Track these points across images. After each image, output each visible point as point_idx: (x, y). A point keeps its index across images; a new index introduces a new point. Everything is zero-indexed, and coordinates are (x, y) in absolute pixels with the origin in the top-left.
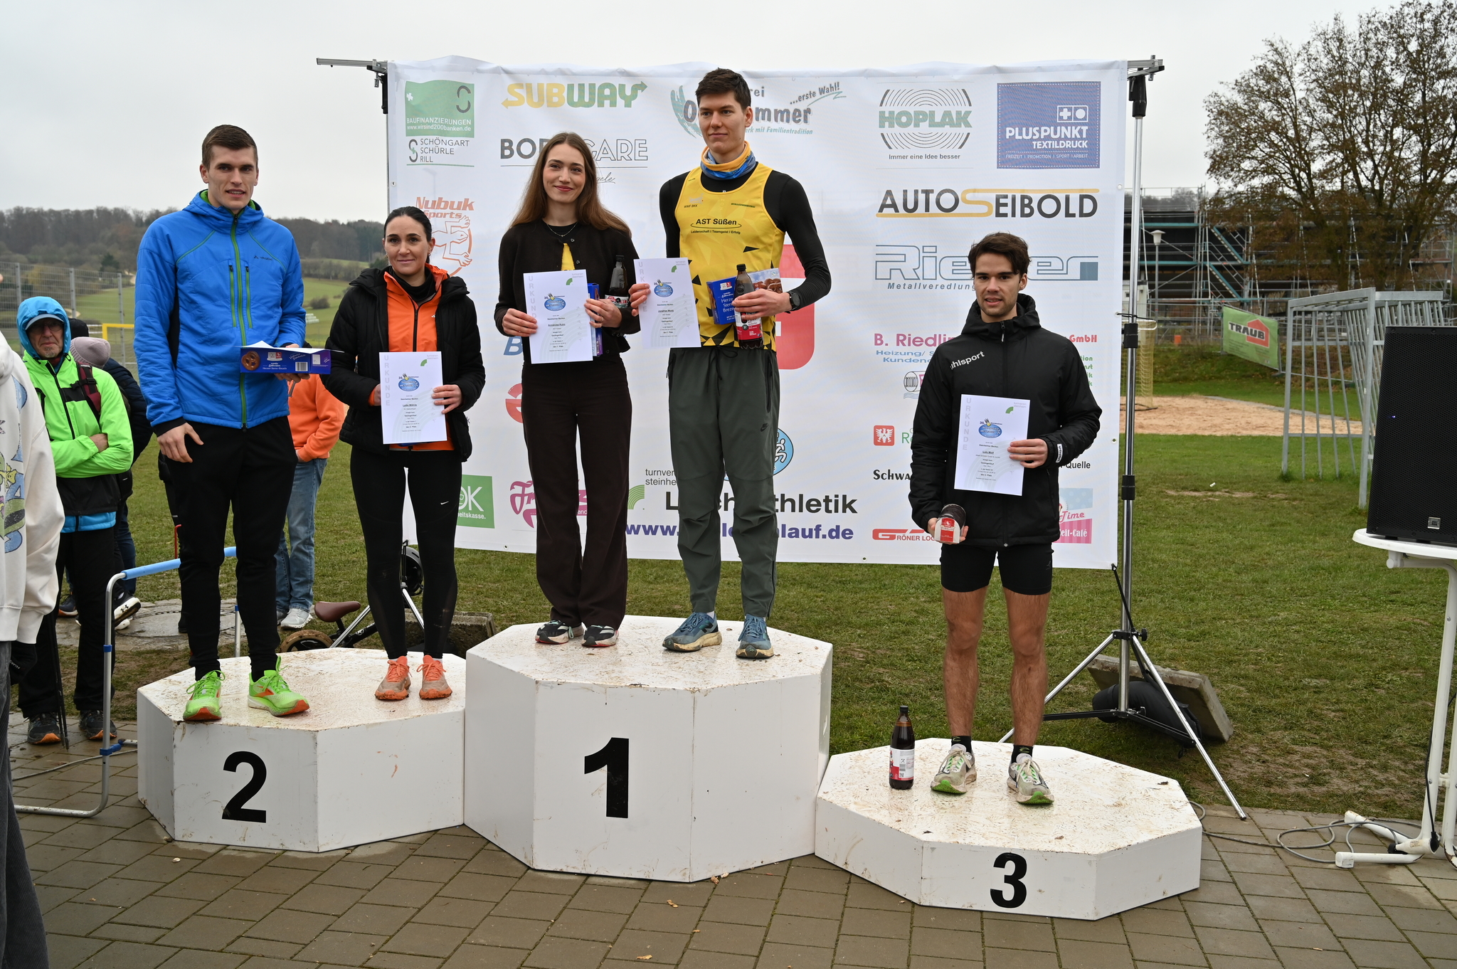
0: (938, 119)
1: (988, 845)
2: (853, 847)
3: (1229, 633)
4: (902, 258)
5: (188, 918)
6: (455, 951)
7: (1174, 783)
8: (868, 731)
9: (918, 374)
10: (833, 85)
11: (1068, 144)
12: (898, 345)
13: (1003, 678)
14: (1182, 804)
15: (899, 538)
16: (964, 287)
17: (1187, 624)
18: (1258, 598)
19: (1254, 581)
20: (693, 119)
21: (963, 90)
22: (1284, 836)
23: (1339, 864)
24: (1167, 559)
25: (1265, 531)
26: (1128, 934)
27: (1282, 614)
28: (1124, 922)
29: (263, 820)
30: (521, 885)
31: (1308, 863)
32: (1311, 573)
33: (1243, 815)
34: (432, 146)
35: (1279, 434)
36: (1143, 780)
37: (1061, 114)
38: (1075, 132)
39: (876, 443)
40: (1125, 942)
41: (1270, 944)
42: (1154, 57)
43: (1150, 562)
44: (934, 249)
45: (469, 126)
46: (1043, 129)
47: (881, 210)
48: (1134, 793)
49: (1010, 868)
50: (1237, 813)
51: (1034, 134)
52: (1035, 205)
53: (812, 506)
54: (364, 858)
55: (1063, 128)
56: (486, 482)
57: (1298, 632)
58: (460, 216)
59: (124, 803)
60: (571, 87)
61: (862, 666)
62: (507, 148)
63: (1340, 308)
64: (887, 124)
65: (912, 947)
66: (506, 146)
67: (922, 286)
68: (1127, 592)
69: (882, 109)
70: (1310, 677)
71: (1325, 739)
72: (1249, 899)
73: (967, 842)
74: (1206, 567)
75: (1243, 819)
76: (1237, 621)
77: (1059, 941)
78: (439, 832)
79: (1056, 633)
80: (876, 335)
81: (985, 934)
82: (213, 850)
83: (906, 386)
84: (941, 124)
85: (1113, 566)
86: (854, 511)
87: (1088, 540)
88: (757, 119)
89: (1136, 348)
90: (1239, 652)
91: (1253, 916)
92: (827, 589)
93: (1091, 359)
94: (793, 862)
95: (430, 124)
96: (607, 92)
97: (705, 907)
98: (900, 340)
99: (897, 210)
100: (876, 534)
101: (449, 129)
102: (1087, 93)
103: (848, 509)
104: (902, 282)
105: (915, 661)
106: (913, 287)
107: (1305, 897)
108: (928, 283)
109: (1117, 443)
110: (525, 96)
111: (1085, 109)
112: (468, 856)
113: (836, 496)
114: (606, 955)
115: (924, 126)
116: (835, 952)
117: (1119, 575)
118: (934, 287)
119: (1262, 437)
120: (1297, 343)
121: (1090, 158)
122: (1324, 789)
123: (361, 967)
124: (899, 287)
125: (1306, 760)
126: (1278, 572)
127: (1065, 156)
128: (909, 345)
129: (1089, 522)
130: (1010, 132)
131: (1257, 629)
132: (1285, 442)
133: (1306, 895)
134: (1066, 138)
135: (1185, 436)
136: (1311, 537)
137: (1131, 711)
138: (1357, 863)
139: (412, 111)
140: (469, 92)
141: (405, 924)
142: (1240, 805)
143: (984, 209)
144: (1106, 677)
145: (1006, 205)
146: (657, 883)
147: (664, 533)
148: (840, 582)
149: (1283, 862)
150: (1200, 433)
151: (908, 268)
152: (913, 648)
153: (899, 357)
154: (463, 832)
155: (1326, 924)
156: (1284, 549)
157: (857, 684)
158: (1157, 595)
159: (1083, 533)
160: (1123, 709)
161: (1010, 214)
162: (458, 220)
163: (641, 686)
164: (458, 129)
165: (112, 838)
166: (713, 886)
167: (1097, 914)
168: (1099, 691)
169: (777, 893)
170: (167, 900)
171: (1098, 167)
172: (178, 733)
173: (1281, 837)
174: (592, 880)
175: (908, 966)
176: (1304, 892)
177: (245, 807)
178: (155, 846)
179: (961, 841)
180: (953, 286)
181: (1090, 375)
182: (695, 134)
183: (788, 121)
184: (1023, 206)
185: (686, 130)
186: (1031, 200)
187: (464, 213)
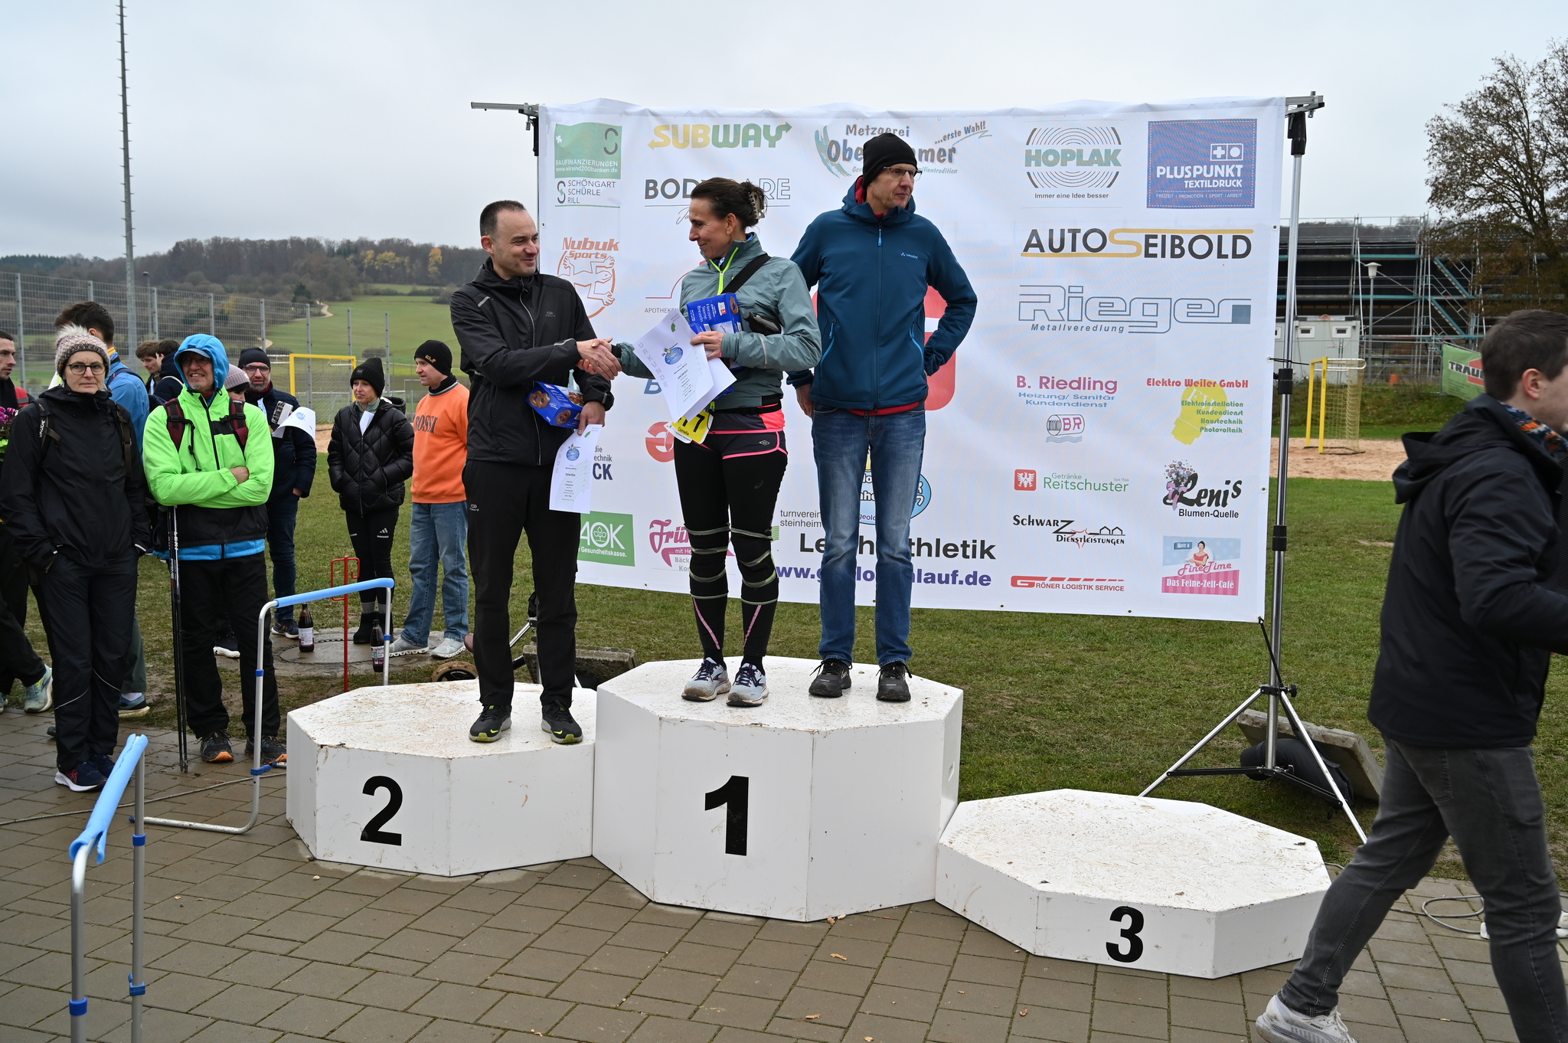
0: (1086, 157)
1: (1105, 897)
2: (971, 894)
4: (1046, 299)
5: (321, 933)
6: (569, 977)
7: (1312, 845)
8: (1007, 780)
9: (1061, 417)
10: (979, 124)
11: (1222, 183)
12: (1041, 387)
13: (1155, 731)
14: (1316, 865)
15: (1039, 585)
16: (1110, 329)
20: (835, 159)
21: (1113, 128)
22: (1431, 905)
26: (1244, 994)
28: (1244, 982)
29: (399, 843)
30: (641, 917)
31: (1451, 933)
34: (579, 187)
36: (1282, 839)
37: (1215, 152)
38: (1229, 171)
39: (1017, 487)
40: (1241, 1002)
41: (1395, 1012)
42: (1314, 93)
44: (1080, 290)
45: (615, 167)
46: (1195, 167)
47: (1026, 250)
48: (1267, 852)
49: (1127, 921)
51: (1186, 173)
52: (1185, 245)
53: (949, 551)
54: (493, 884)
55: (1217, 167)
56: (626, 520)
58: (605, 256)
59: (273, 822)
60: (716, 128)
61: (1010, 714)
62: (651, 188)
64: (1033, 162)
65: (1021, 995)
66: (651, 185)
67: (1066, 328)
68: (1276, 647)
69: (1029, 147)
72: (1382, 967)
73: (1083, 894)
77: (1172, 998)
78: (569, 862)
79: (1217, 687)
80: (1019, 377)
81: (1097, 986)
82: (352, 869)
83: (1049, 430)
84: (1090, 163)
85: (1260, 619)
86: (992, 557)
87: (1234, 591)
89: (1290, 394)
91: (1382, 983)
92: (983, 634)
93: (1242, 405)
94: (912, 907)
95: (578, 166)
96: (752, 132)
97: (818, 946)
98: (1044, 382)
99: (1042, 250)
100: (1014, 581)
101: (596, 170)
102: (1243, 131)
103: (986, 555)
104: (1046, 323)
105: (1064, 711)
106: (1057, 328)
107: (1441, 967)
108: (1073, 324)
109: (1267, 492)
110: (671, 137)
111: (1240, 147)
112: (592, 887)
113: (975, 541)
114: (715, 987)
115: (1072, 165)
116: (942, 996)
117: (1268, 629)
118: (1079, 329)
121: (1246, 198)
123: (478, 987)
124: (1042, 328)
127: (1218, 195)
128: (1053, 388)
129: (1236, 573)
130: (1161, 171)
133: (1443, 965)
134: (1219, 177)
137: (1278, 769)
139: (561, 153)
140: (616, 134)
141: (524, 949)
143: (1133, 249)
144: (1255, 733)
145: (1155, 245)
146: (774, 921)
147: (798, 576)
148: (998, 628)
149: (1425, 930)
151: (1052, 310)
152: (1065, 698)
153: (1043, 400)
154: (590, 864)
155: (1459, 995)
157: (1002, 732)
159: (1230, 585)
160: (1269, 767)
161: (1159, 255)
162: (603, 260)
163: (761, 725)
164: (605, 171)
165: (259, 855)
166: (829, 926)
168: (1248, 746)
169: (892, 937)
170: (304, 915)
171: (1253, 207)
172: (322, 755)
173: (1426, 904)
174: (710, 915)
175: (1014, 1014)
176: (1442, 962)
177: (380, 830)
178: (298, 864)
179: (1077, 892)
180: (1099, 328)
181: (1241, 422)
182: (838, 174)
183: (932, 161)
184: (1173, 246)
185: (830, 169)
186: (1181, 240)
187: (609, 253)
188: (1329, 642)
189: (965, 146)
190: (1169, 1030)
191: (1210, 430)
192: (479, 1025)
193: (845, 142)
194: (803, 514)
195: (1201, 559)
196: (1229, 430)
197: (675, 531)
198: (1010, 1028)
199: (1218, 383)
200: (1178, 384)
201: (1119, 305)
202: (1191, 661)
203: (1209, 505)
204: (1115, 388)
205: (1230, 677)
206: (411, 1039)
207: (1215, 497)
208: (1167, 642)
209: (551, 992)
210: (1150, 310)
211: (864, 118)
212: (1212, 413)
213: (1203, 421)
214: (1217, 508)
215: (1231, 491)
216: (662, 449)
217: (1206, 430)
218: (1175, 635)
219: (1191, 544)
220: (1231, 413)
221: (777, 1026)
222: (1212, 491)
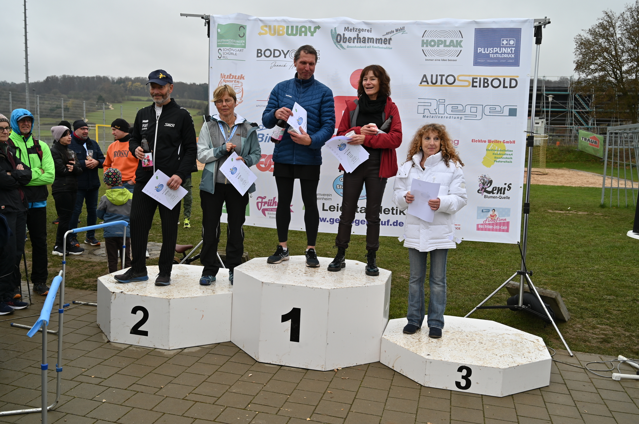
0: (448, 43)
1: (455, 362)
2: (396, 360)
3: (571, 274)
4: (429, 104)
5: (113, 375)
6: (223, 395)
7: (541, 339)
10: (402, 28)
11: (506, 56)
13: (469, 290)
14: (543, 348)
16: (456, 118)
17: (552, 269)
18: (586, 259)
19: (585, 251)
20: (340, 42)
21: (460, 31)
22: (589, 365)
23: (614, 378)
24: (546, 240)
25: (591, 229)
26: (515, 404)
27: (596, 266)
28: (514, 399)
29: (147, 335)
30: (252, 369)
31: (600, 378)
32: (611, 249)
33: (572, 354)
34: (228, 52)
35: (601, 186)
36: (527, 337)
37: (503, 42)
38: (509, 50)
40: (514, 407)
42: (546, 17)
43: (538, 241)
44: (444, 101)
45: (243, 43)
46: (494, 49)
47: (421, 83)
49: (464, 372)
50: (569, 353)
51: (490, 51)
52: (489, 82)
53: (387, 211)
54: (188, 353)
55: (504, 48)
57: (603, 275)
58: (239, 82)
59: (91, 325)
60: (288, 27)
62: (259, 53)
63: (631, 131)
64: (425, 45)
65: (419, 404)
66: (259, 52)
67: (438, 117)
68: (524, 254)
69: (423, 39)
70: (607, 295)
71: (612, 323)
72: (571, 392)
73: (446, 360)
74: (563, 244)
75: (572, 356)
76: (576, 269)
77: (484, 405)
78: (220, 344)
79: (494, 271)
81: (452, 400)
82: (126, 346)
84: (449, 46)
85: (518, 242)
86: (404, 214)
87: (507, 231)
88: (368, 42)
89: (533, 147)
90: (575, 282)
91: (573, 399)
93: (512, 151)
94: (370, 364)
95: (227, 42)
96: (303, 29)
97: (331, 382)
99: (428, 83)
101: (235, 44)
102: (515, 33)
103: (402, 213)
104: (429, 115)
106: (434, 117)
107: (597, 392)
108: (441, 115)
109: (522, 189)
110: (268, 31)
111: (514, 40)
112: (231, 355)
113: (397, 208)
114: (287, 400)
115: (442, 46)
116: (385, 404)
117: (521, 247)
118: (443, 117)
119: (593, 188)
120: (610, 147)
121: (515, 62)
122: (610, 345)
123: (183, 399)
124: (427, 117)
125: (603, 332)
126: (596, 248)
127: (504, 61)
129: (508, 223)
130: (480, 50)
131: (584, 273)
132: (603, 190)
133: (598, 391)
134: (505, 53)
135: (558, 186)
136: (612, 233)
137: (523, 307)
138: (623, 379)
139: (220, 36)
140: (244, 29)
141: (203, 382)
142: (571, 350)
143: (467, 84)
144: (513, 291)
145: (476, 82)
146: (311, 371)
149: (589, 376)
150: (565, 185)
151: (432, 109)
154: (230, 344)
155: (606, 405)
156: (599, 238)
157: (404, 289)
158: (540, 256)
159: (506, 228)
160: (520, 305)
161: (478, 86)
162: (237, 84)
164: (239, 45)
165: (85, 340)
166: (335, 373)
167: (502, 395)
168: (510, 297)
169: (362, 378)
170: (105, 366)
171: (519, 66)
172: (113, 297)
173: (587, 365)
174: (282, 368)
175: (417, 412)
176: (597, 390)
177: (139, 329)
178: (102, 344)
179: (443, 360)
180: (451, 117)
181: (512, 158)
182: (341, 48)
183: (381, 43)
184: (484, 82)
185: (337, 46)
186: (488, 80)
187: (240, 81)
188: (539, 252)
189: (396, 37)
190: (484, 420)
191: (498, 162)
192: (184, 416)
193: (344, 34)
194: (324, 195)
195: (493, 216)
196: (507, 162)
197: (268, 201)
198: (416, 419)
199: (502, 141)
200: (485, 142)
201: (460, 108)
202: (482, 260)
203: (497, 193)
204: (458, 143)
205: (499, 267)
206: (154, 423)
207: (500, 190)
208: (472, 251)
209: (215, 402)
210: (474, 110)
211: (352, 24)
212: (499, 154)
213: (495, 158)
214: (500, 195)
215: (507, 188)
216: (263, 166)
217: (497, 161)
218: (475, 249)
219: (489, 210)
220: (507, 154)
221: (315, 418)
222: (499, 188)
